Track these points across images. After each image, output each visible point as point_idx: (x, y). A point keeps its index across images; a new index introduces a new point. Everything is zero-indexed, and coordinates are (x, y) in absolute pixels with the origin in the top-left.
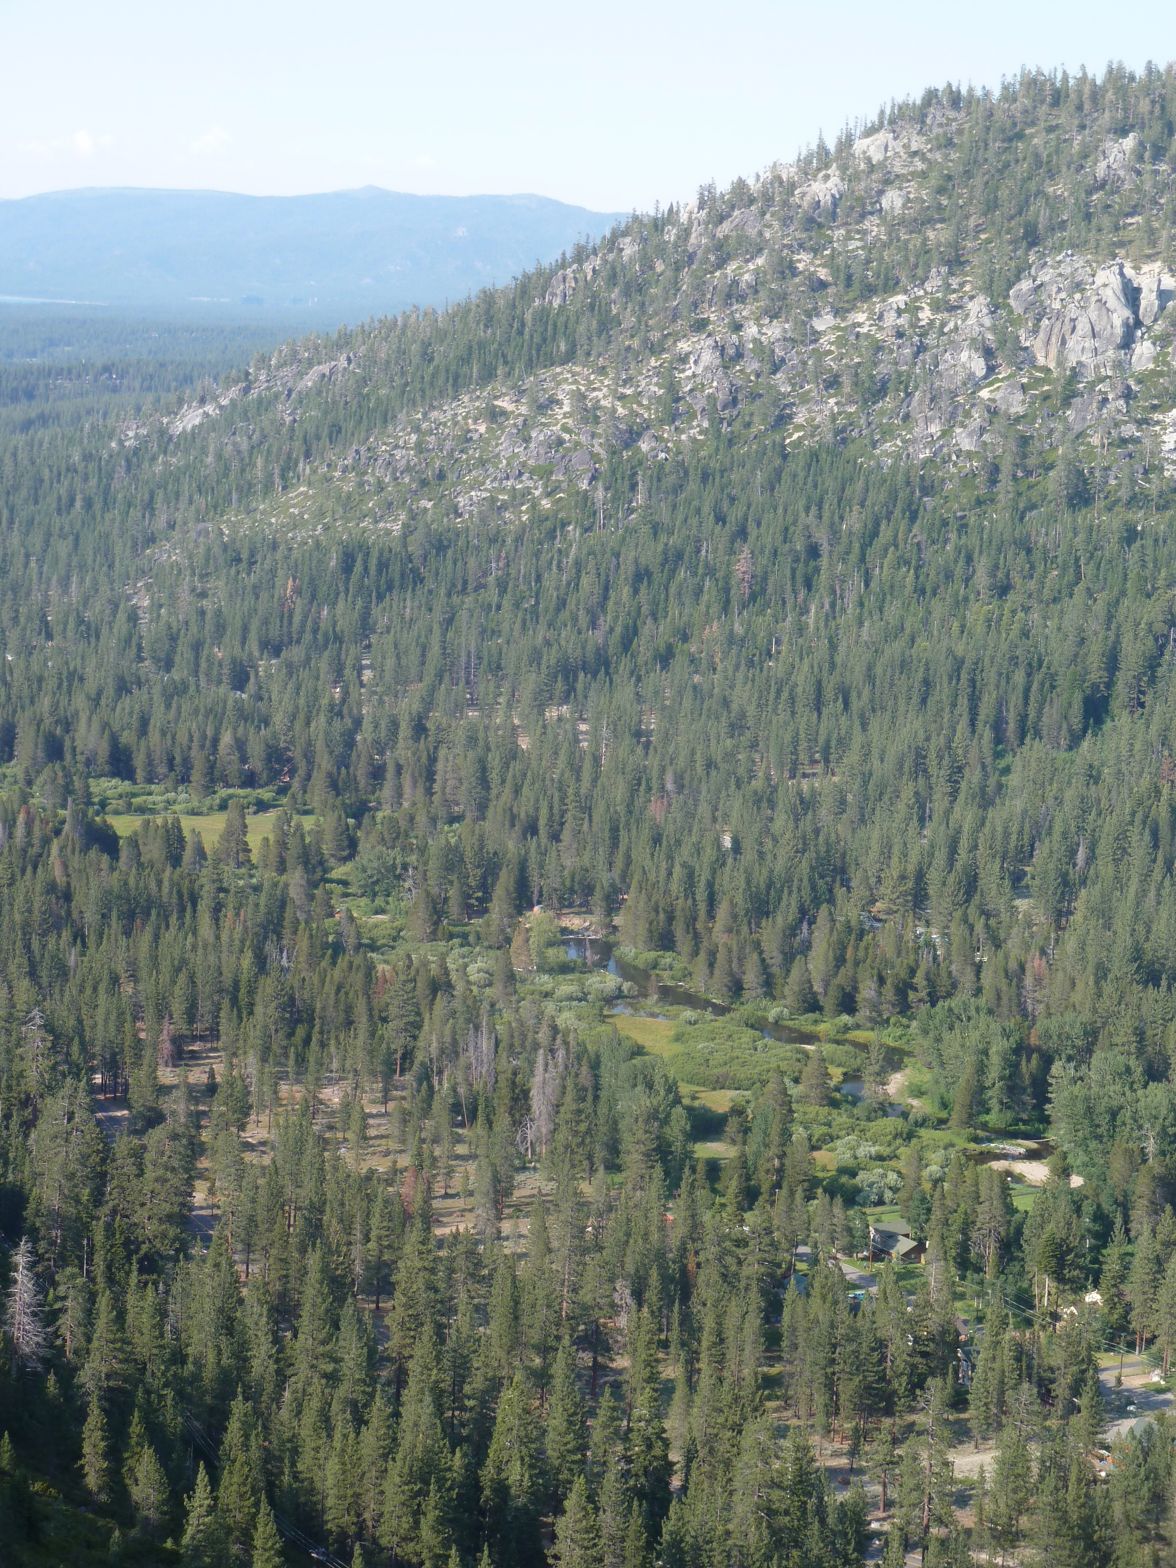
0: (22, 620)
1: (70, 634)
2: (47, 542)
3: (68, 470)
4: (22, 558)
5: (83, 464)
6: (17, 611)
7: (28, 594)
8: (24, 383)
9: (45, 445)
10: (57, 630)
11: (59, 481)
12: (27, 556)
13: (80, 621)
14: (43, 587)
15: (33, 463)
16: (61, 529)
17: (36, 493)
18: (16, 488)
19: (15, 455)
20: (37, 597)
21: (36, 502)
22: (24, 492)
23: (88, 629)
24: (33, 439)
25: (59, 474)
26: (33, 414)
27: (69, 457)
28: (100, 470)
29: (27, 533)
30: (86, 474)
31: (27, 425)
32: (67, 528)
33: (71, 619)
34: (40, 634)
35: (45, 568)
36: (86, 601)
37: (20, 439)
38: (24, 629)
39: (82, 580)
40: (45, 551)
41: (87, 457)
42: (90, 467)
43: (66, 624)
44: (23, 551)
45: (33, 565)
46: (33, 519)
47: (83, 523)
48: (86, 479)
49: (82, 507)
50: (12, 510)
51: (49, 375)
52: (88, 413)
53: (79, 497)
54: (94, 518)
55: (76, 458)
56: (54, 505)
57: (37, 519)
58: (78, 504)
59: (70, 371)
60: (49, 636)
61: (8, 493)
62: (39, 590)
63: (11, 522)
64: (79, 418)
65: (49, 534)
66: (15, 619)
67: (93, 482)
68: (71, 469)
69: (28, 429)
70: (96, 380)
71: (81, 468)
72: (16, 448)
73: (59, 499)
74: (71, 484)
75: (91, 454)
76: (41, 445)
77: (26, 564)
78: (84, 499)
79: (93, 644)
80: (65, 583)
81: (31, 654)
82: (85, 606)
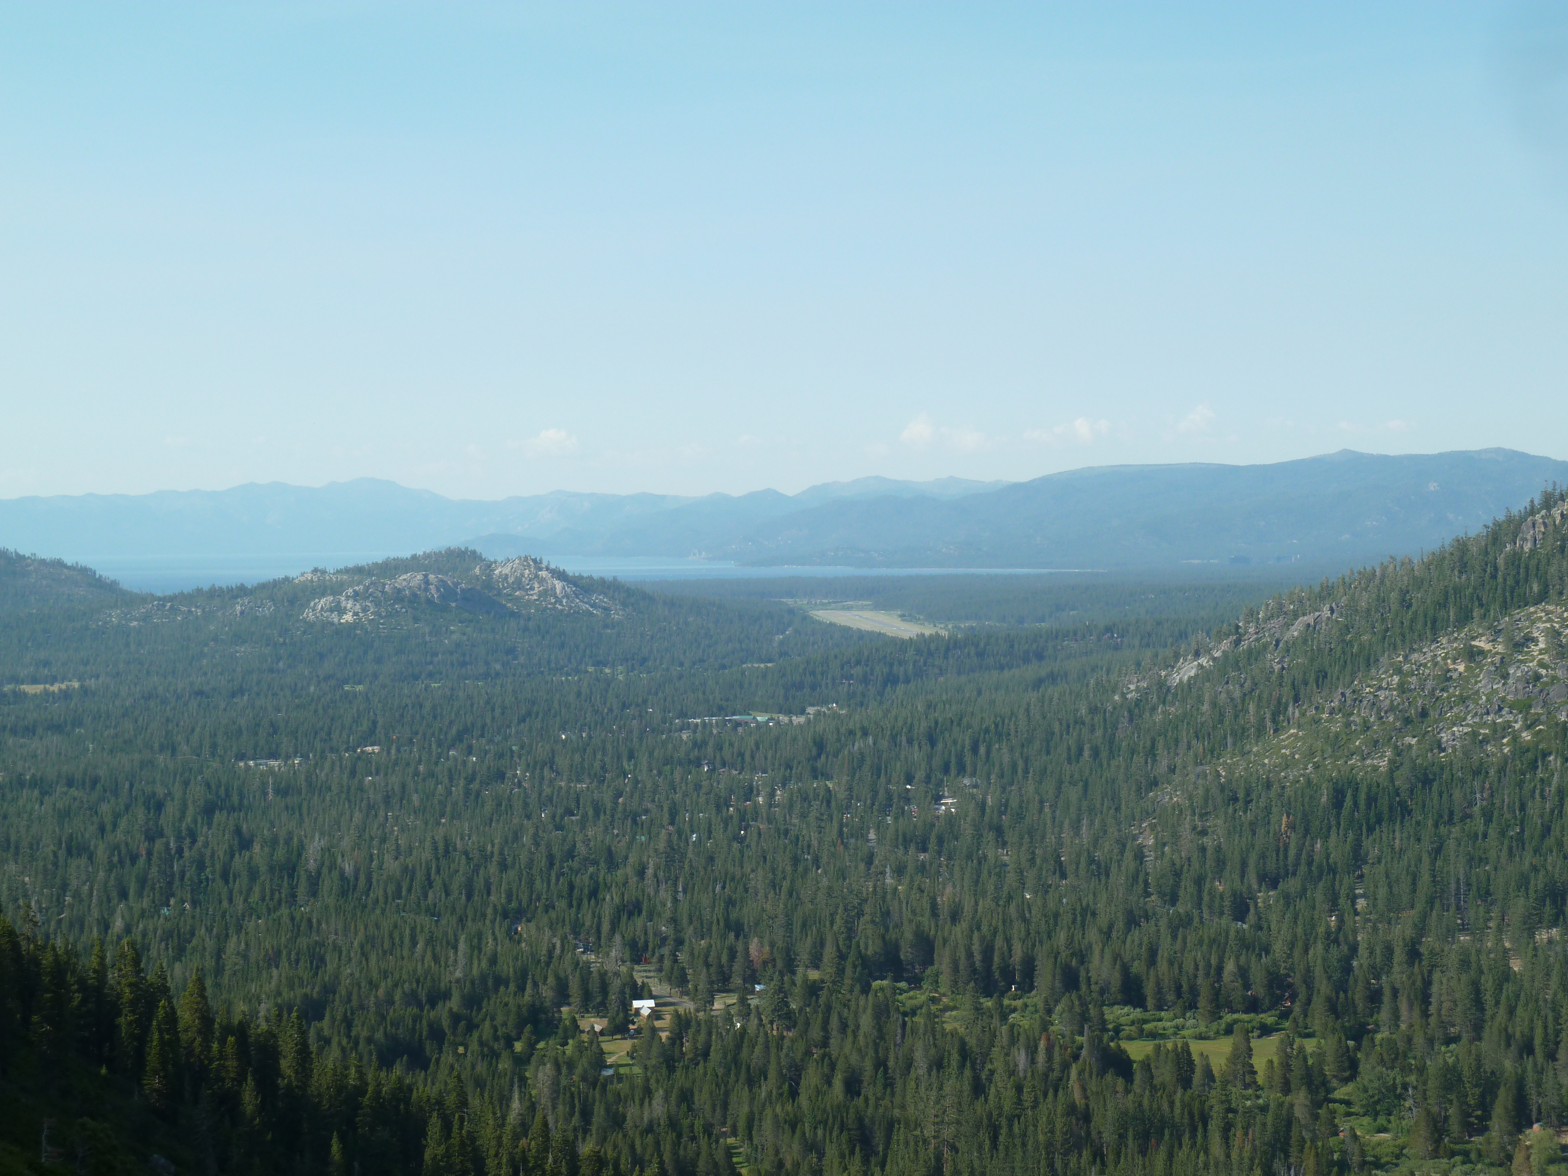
0: (1038, 861)
1: (1082, 872)
2: (1059, 789)
3: (1076, 722)
4: (1037, 804)
5: (1089, 717)
6: (1033, 853)
7: (1043, 837)
8: (1034, 646)
9: (1055, 701)
10: (1070, 869)
11: (1068, 733)
12: (1041, 802)
13: (1091, 861)
14: (1056, 830)
15: (1044, 718)
16: (1071, 777)
17: (1048, 744)
18: (1030, 741)
19: (1028, 710)
20: (1051, 839)
21: (1048, 753)
22: (1037, 745)
23: (1099, 867)
24: (1043, 696)
25: (1068, 727)
26: (1043, 673)
27: (1077, 710)
28: (1105, 720)
29: (1041, 782)
30: (1093, 726)
31: (1038, 684)
32: (1077, 776)
33: (1083, 859)
34: (1054, 873)
35: (1058, 812)
36: (1095, 842)
37: (1032, 696)
38: (1041, 869)
39: (1092, 823)
40: (1057, 797)
41: (1093, 710)
42: (1096, 719)
43: (1078, 864)
44: (1037, 798)
45: (1047, 810)
46: (1046, 769)
47: (1091, 770)
48: (1093, 730)
49: (1090, 756)
50: (1026, 761)
51: (1057, 637)
52: (1093, 670)
53: (1087, 747)
54: (1101, 765)
55: (1084, 711)
56: (1065, 755)
57: (1049, 767)
58: (1086, 753)
59: (1075, 633)
60: (1063, 876)
61: (1023, 745)
62: (1053, 833)
63: (1026, 771)
64: (1085, 675)
65: (1060, 782)
66: (1032, 861)
67: (1099, 733)
68: (1079, 722)
69: (1039, 687)
70: (1099, 640)
71: (1087, 720)
72: (1029, 705)
73: (1069, 749)
74: (1079, 735)
75: (1096, 708)
76: (1051, 700)
77: (1041, 810)
78: (1091, 748)
79: (1103, 881)
80: (1076, 827)
81: (1047, 892)
82: (1095, 847)
